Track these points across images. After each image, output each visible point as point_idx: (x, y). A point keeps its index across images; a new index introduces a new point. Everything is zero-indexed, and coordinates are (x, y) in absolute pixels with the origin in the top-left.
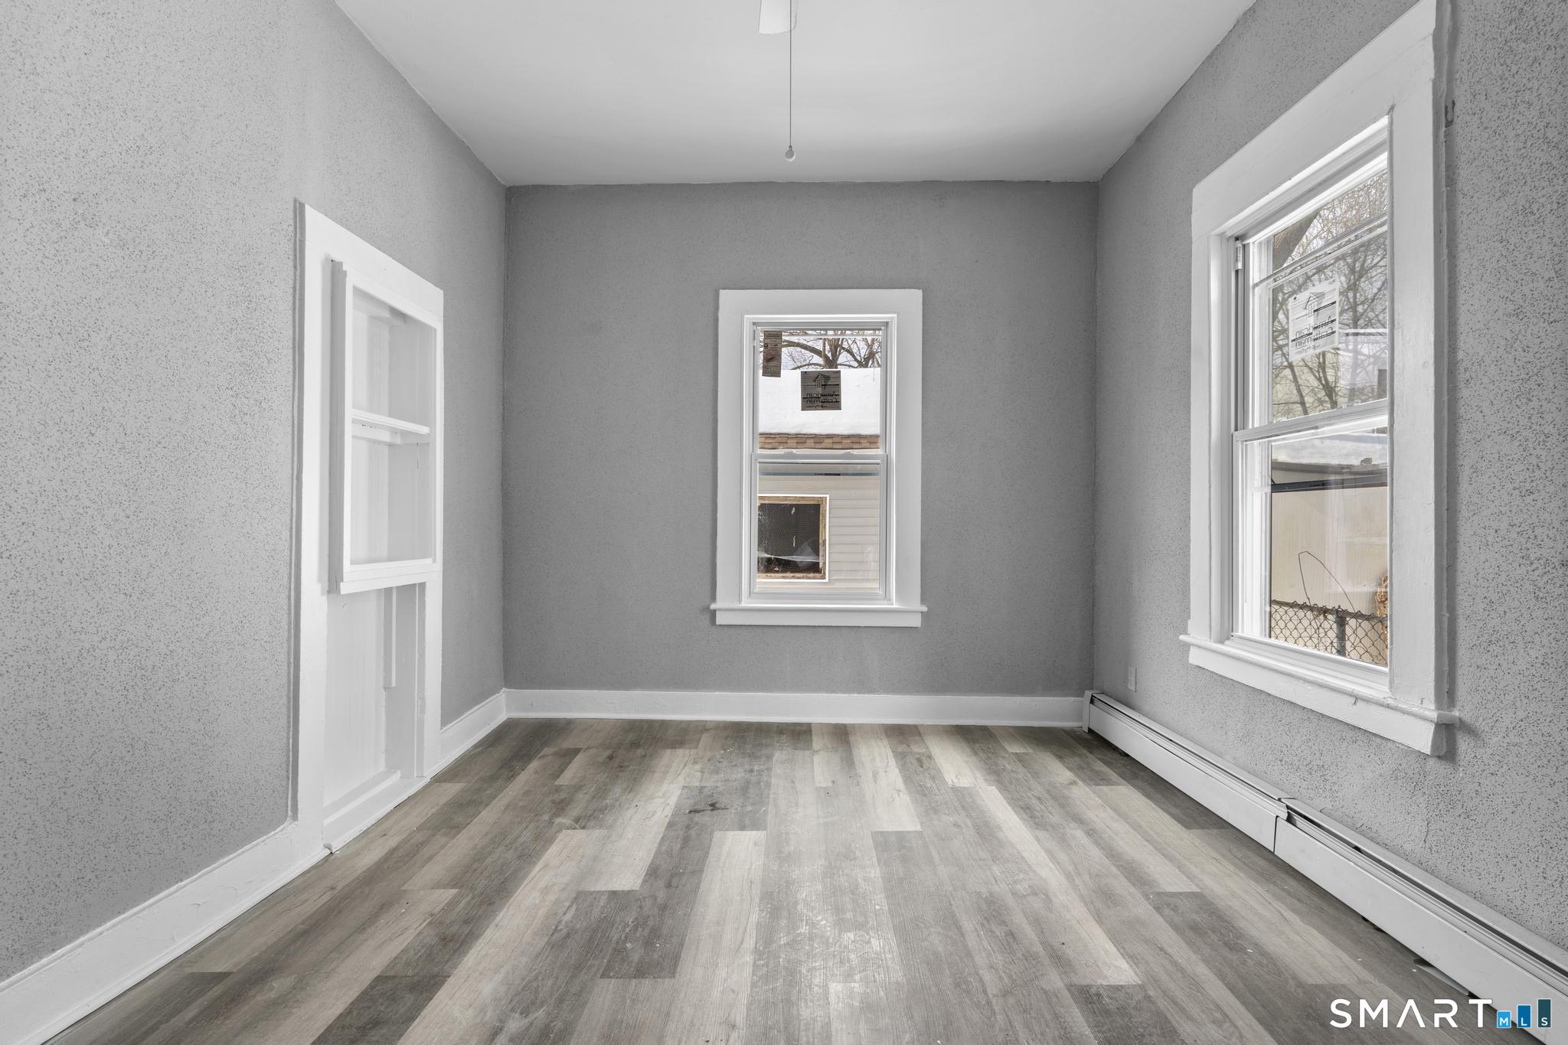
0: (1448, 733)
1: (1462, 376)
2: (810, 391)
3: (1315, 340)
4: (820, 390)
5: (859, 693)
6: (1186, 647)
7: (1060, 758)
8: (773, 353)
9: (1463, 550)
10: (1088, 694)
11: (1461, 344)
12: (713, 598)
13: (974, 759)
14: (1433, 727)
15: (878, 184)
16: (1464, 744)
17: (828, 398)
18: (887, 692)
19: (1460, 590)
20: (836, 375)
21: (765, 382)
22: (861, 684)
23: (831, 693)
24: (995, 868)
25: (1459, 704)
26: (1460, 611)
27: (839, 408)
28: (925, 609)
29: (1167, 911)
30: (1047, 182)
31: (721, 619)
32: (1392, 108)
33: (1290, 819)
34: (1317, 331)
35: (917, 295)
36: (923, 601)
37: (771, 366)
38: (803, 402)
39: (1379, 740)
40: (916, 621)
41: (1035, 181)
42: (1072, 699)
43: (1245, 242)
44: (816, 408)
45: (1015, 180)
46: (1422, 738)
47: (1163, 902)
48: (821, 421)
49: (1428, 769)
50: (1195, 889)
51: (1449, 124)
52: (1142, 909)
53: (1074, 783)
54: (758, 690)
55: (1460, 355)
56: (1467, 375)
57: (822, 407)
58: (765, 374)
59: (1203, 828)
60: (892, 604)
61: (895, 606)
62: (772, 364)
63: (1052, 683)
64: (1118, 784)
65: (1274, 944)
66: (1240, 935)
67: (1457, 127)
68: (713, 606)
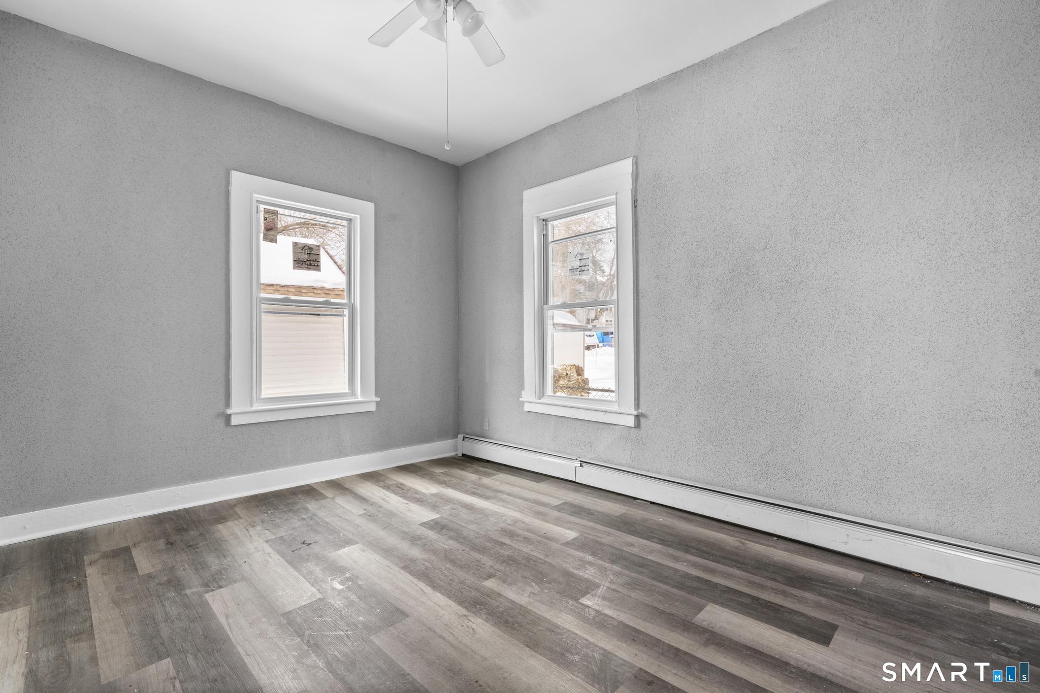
0: (638, 417)
1: (641, 295)
2: (300, 257)
3: (580, 271)
4: (306, 257)
5: (338, 458)
6: (523, 403)
7: (462, 469)
8: (272, 225)
9: (642, 355)
10: (461, 436)
11: (640, 284)
12: (228, 404)
13: (424, 480)
14: (634, 417)
15: (347, 129)
16: (643, 421)
17: (313, 262)
18: (355, 454)
19: (640, 368)
20: (317, 248)
21: (265, 246)
22: (340, 453)
23: (319, 461)
24: (490, 519)
25: (640, 408)
26: (641, 376)
27: (319, 270)
28: (378, 399)
29: (563, 511)
30: (436, 159)
31: (234, 421)
32: (617, 193)
33: (581, 466)
34: (581, 268)
35: (370, 207)
36: (376, 395)
37: (270, 235)
38: (294, 263)
39: (613, 426)
40: (373, 408)
41: (430, 157)
42: (450, 441)
43: (547, 223)
44: (303, 268)
45: (421, 153)
46: (631, 422)
47: (558, 508)
48: (306, 277)
49: (631, 432)
50: (562, 502)
51: (636, 207)
52: (556, 514)
53: (480, 479)
54: (267, 468)
55: (640, 288)
56: (642, 295)
57: (308, 268)
58: (265, 239)
59: (543, 481)
60: (357, 398)
61: (360, 399)
62: (271, 233)
63: (442, 434)
64: (498, 474)
65: (600, 509)
66: (589, 510)
67: (639, 208)
68: (229, 412)
